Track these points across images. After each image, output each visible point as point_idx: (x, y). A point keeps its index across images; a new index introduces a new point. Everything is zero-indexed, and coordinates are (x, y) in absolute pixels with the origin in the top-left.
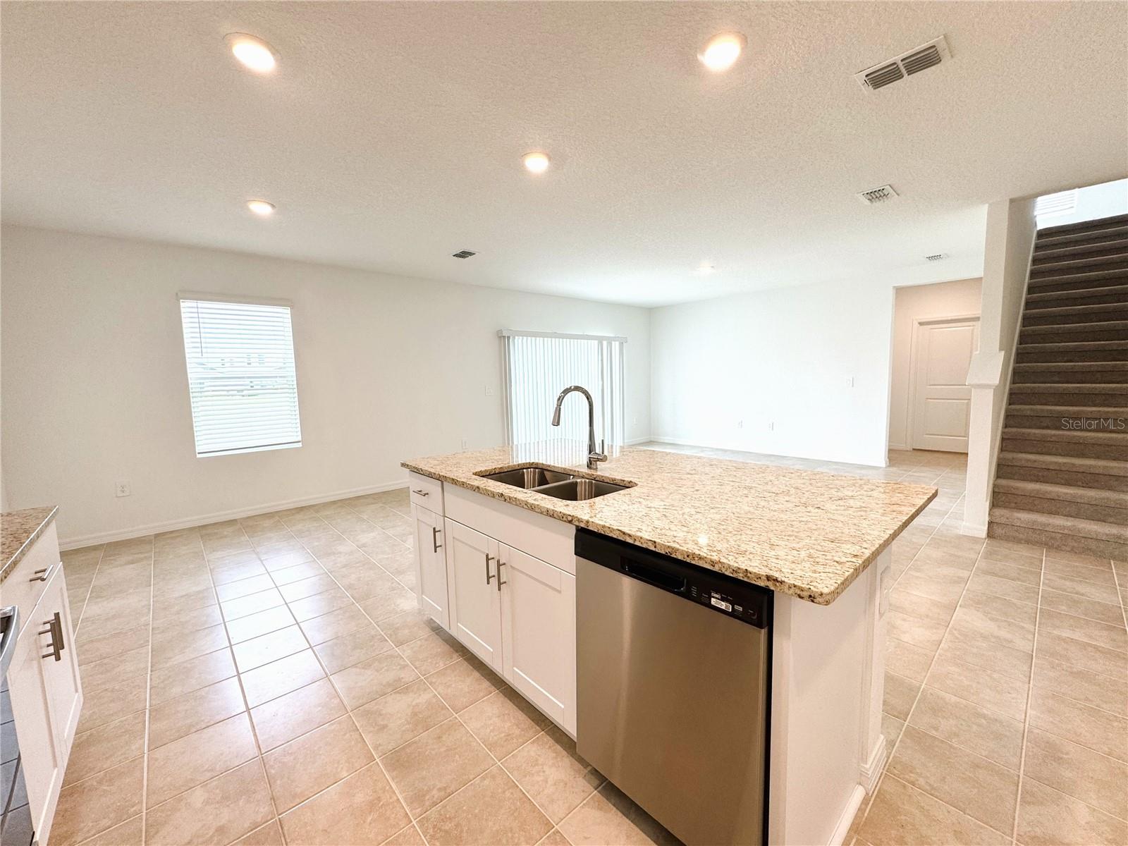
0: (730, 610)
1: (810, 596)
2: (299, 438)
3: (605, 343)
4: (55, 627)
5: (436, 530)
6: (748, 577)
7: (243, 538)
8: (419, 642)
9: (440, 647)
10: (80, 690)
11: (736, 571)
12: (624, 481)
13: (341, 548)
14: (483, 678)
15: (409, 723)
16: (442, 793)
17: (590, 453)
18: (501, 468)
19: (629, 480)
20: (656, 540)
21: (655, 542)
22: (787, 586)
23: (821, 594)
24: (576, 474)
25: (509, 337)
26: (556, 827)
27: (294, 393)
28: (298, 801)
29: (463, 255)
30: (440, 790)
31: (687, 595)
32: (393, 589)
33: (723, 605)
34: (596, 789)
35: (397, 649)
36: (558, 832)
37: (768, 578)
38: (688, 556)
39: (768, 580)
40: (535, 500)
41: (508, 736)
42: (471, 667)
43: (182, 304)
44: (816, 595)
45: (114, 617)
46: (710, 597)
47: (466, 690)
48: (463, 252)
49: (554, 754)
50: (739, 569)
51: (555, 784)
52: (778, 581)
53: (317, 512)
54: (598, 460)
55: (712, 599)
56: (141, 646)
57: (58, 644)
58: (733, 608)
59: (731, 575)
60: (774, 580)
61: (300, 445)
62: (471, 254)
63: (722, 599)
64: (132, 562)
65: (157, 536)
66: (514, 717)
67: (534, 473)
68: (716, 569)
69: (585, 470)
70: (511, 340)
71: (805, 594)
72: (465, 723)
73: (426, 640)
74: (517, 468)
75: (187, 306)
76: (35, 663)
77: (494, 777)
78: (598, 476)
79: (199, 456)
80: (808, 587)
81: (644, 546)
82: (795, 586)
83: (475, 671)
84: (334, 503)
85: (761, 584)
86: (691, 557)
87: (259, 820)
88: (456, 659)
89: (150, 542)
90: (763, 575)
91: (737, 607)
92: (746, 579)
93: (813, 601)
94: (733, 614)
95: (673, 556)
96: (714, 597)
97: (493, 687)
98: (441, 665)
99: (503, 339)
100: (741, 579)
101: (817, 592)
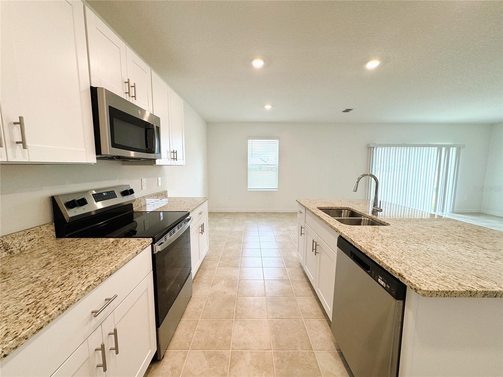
0: (385, 287)
1: (415, 289)
2: (277, 187)
3: (444, 149)
4: (202, 226)
5: (302, 227)
6: (392, 272)
7: (255, 219)
8: (294, 269)
9: (300, 273)
10: (208, 245)
11: (388, 267)
12: (385, 222)
13: (282, 229)
14: (311, 290)
15: (279, 292)
16: (280, 317)
17: (374, 206)
18: (332, 207)
19: (388, 223)
20: (362, 246)
21: (361, 247)
22: (406, 280)
23: (420, 290)
24: (365, 215)
25: (373, 148)
26: (314, 351)
27: (277, 171)
28: (242, 296)
29: (347, 111)
30: (280, 315)
31: (370, 274)
32: (293, 248)
33: (382, 283)
34: (337, 350)
35: (286, 268)
36: (314, 353)
37: (400, 275)
38: (371, 256)
39: (399, 276)
40: (329, 221)
41: (311, 313)
42: (308, 285)
43: (248, 141)
44: (418, 289)
45: (221, 232)
46: (378, 278)
47: (303, 291)
48: (347, 110)
49: (326, 329)
50: (389, 267)
51: (321, 338)
52: (403, 278)
53: (279, 215)
54: (379, 211)
55: (379, 279)
56: (224, 241)
57: (203, 231)
58: (386, 285)
59: (386, 269)
60: (401, 276)
61: (277, 190)
62: (351, 110)
63: (383, 280)
64: (229, 219)
65: (236, 213)
66: (316, 308)
67: (348, 212)
68: (381, 265)
69: (370, 214)
70: (375, 149)
71: (413, 287)
72: (298, 301)
73: (297, 269)
74: (340, 208)
75: (250, 141)
76: (198, 234)
77: (299, 322)
78: (374, 218)
79: (248, 190)
80: (415, 284)
81: (358, 248)
82: (410, 282)
83: (309, 287)
84: (286, 213)
85: (397, 277)
86: (372, 256)
87: (233, 295)
88: (304, 279)
89: (234, 214)
90: (397, 273)
91: (388, 286)
92: (391, 273)
93: (416, 292)
94: (385, 288)
95: (366, 254)
96: (380, 278)
97: (314, 295)
98: (298, 279)
99: (370, 149)
100: (389, 272)
101: (419, 288)
